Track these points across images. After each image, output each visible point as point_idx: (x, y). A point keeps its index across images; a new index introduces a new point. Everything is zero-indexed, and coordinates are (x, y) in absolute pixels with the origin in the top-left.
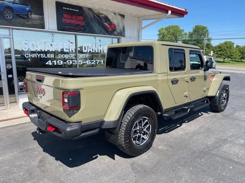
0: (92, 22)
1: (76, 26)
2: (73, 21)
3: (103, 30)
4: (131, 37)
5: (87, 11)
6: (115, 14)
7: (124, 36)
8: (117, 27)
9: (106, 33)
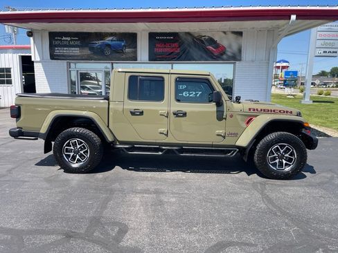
0: (190, 47)
1: (169, 55)
2: (166, 50)
3: (204, 55)
4: (253, 61)
5: (184, 37)
6: (225, 33)
7: (240, 60)
8: (227, 49)
9: (209, 59)
